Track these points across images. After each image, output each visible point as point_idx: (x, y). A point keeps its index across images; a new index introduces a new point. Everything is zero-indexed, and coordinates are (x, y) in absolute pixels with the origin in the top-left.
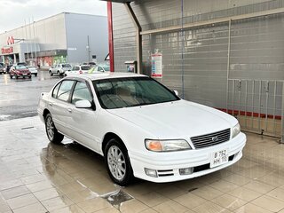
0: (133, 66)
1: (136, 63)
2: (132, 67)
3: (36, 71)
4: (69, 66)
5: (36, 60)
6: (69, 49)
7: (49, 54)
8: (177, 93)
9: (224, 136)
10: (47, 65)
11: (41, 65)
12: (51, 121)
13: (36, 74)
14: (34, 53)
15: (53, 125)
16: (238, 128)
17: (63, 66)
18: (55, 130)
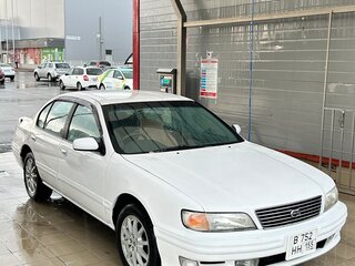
0: (171, 78)
1: (175, 72)
2: (169, 78)
3: (13, 73)
4: (66, 66)
5: (13, 53)
6: (68, 38)
7: (34, 44)
8: (238, 129)
9: (310, 208)
10: (31, 62)
11: (22, 62)
12: (34, 164)
13: (12, 77)
14: (10, 42)
15: (36, 172)
16: (335, 195)
17: (57, 66)
18: (38, 180)
